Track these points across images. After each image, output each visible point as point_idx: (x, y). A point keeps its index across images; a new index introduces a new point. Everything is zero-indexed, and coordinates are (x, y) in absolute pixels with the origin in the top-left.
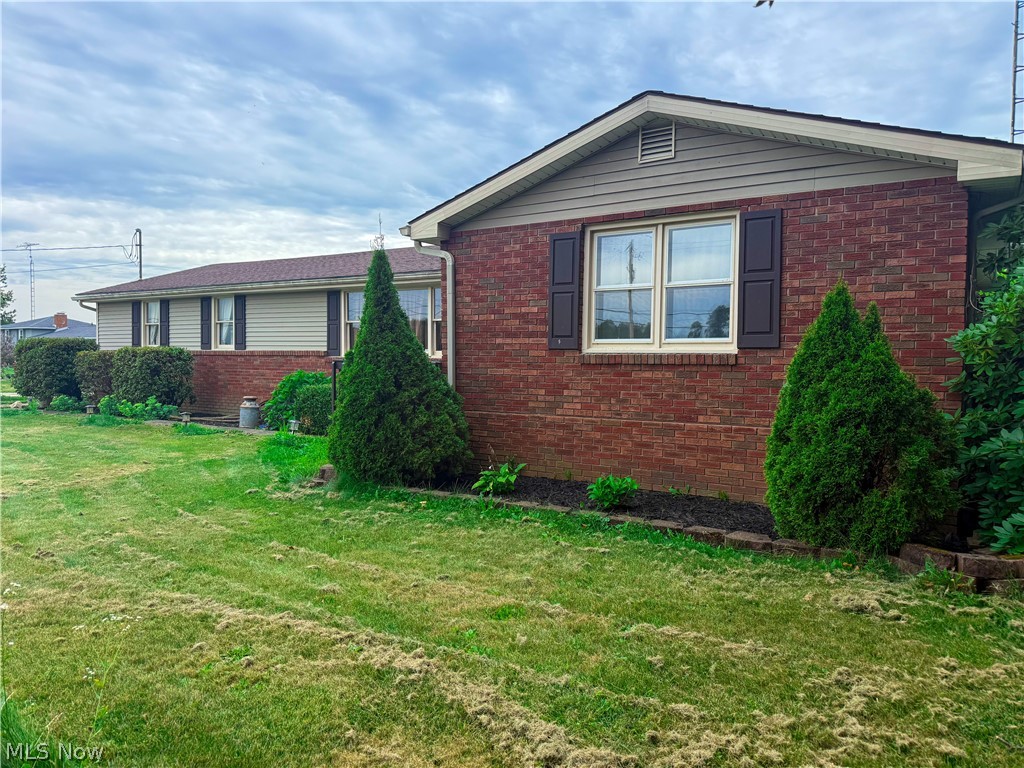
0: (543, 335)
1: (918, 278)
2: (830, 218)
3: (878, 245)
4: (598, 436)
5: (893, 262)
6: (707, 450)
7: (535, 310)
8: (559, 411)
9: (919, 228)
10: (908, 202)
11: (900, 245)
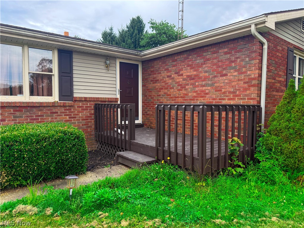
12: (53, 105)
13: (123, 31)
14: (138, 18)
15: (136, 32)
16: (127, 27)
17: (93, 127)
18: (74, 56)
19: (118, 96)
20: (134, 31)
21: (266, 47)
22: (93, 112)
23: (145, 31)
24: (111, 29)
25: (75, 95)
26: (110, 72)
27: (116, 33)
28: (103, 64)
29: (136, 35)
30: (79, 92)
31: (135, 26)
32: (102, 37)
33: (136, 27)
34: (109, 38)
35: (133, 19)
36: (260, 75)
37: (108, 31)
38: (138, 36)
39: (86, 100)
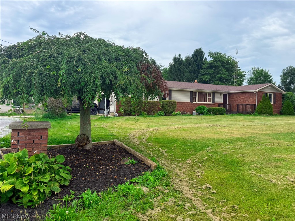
2: (277, 94)
13: (189, 57)
14: (200, 49)
15: (199, 59)
16: (192, 55)
19: (223, 102)
20: (197, 58)
21: (257, 94)
22: (218, 106)
23: (204, 58)
24: (180, 55)
26: (221, 96)
27: (183, 58)
29: (199, 61)
30: (216, 101)
31: (198, 56)
32: (173, 61)
34: (178, 62)
35: (197, 50)
36: (256, 99)
37: (177, 56)
38: (200, 62)
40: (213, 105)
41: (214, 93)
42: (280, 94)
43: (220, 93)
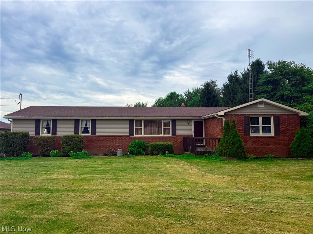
0: (243, 133)
1: (295, 126)
2: (285, 118)
3: (291, 122)
4: (254, 149)
5: (292, 124)
6: (271, 150)
7: (242, 128)
8: (247, 146)
9: (295, 120)
10: (293, 117)
11: (293, 122)
12: (170, 137)
13: (245, 73)
17: (183, 145)
18: (177, 121)
19: (193, 134)
21: (224, 119)
22: (183, 140)
25: (177, 134)
26: (189, 125)
28: (187, 122)
30: (178, 133)
33: (255, 70)
34: (233, 81)
35: (254, 62)
38: (256, 77)
39: (180, 136)
40: (173, 139)
41: (174, 121)
42: (296, 117)
43: (186, 119)
